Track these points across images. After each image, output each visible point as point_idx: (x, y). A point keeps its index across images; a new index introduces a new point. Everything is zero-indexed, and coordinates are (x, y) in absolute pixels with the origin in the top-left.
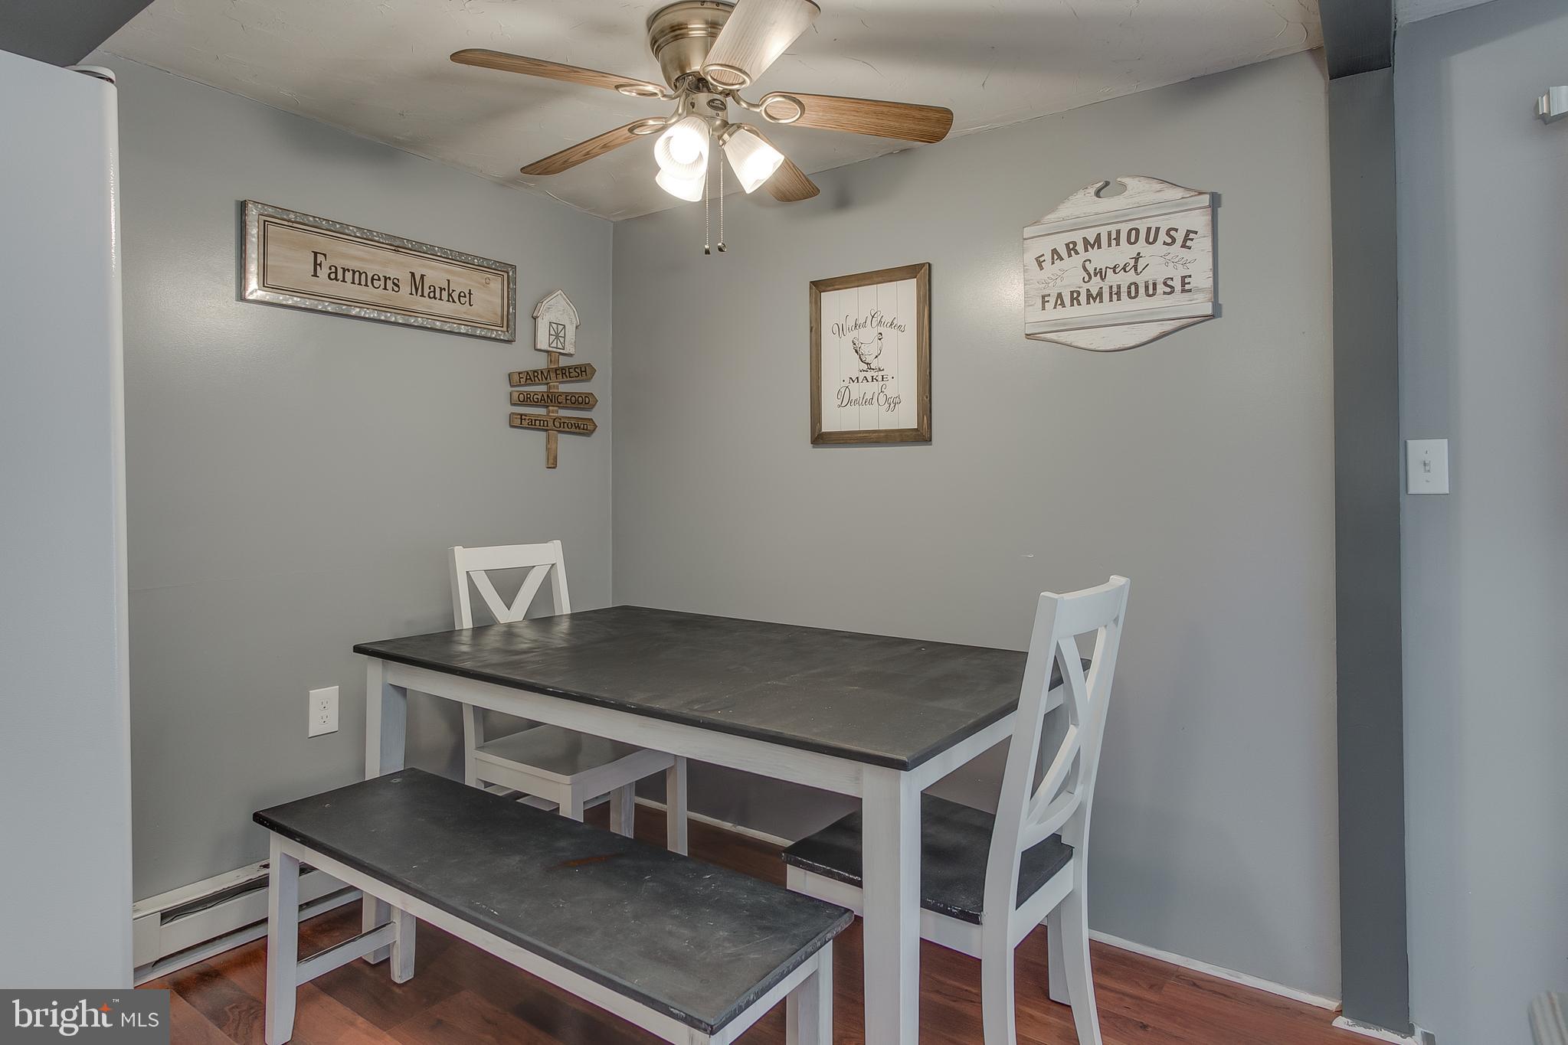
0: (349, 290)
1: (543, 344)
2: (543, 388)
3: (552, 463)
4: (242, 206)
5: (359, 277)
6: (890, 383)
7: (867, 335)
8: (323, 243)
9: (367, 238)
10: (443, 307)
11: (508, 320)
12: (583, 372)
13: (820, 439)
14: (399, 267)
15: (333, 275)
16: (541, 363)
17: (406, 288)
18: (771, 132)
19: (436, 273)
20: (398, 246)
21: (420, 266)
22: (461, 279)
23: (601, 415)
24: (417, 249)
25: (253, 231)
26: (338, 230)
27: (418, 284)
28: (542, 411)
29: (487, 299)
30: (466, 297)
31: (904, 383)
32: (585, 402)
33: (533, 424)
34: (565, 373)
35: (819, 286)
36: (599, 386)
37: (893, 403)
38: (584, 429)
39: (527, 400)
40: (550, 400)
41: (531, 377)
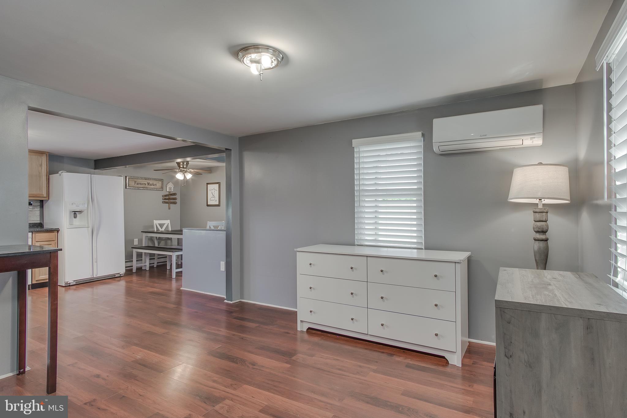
0: (139, 186)
1: (168, 190)
2: (168, 197)
3: (169, 209)
4: (126, 177)
5: (141, 184)
6: (216, 198)
7: (213, 191)
8: (136, 180)
9: (142, 178)
10: (152, 187)
11: (162, 188)
12: (175, 194)
13: (208, 205)
14: (146, 182)
15: (137, 184)
16: (168, 193)
17: (147, 185)
18: (190, 173)
19: (151, 182)
20: (146, 179)
21: (149, 181)
22: (155, 182)
23: (178, 201)
24: (149, 179)
25: (127, 180)
26: (138, 178)
27: (148, 184)
28: (168, 201)
29: (159, 184)
30: (156, 185)
31: (217, 199)
32: (175, 199)
33: (166, 203)
34: (171, 195)
35: (208, 184)
36: (178, 197)
37: (216, 201)
38: (175, 203)
39: (165, 199)
40: (169, 199)
41: (166, 196)
